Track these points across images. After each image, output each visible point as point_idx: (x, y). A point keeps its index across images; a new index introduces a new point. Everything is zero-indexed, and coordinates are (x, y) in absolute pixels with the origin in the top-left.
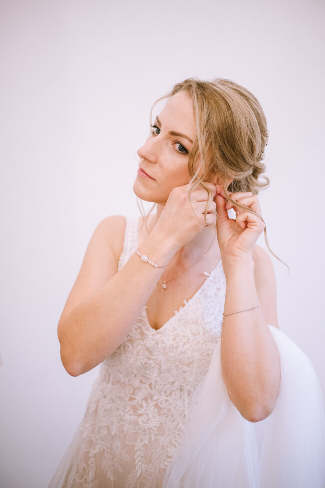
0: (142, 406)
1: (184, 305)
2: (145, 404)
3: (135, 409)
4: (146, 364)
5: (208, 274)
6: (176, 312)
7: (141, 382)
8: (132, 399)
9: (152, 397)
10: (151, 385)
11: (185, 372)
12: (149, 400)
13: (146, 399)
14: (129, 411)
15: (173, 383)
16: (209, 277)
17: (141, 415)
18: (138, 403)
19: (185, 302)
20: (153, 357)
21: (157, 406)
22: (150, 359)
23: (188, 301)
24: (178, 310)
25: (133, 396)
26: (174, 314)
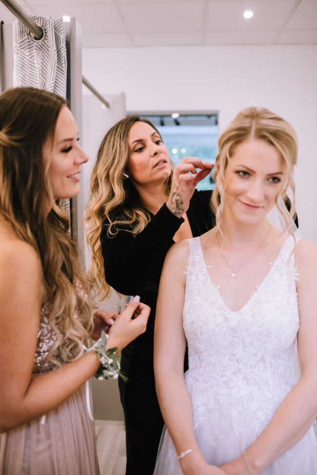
0: (232, 380)
1: (256, 289)
2: (234, 379)
3: (226, 383)
4: (232, 341)
5: (272, 264)
6: (251, 296)
7: (230, 360)
8: (222, 376)
9: (239, 371)
10: (237, 361)
11: (264, 342)
12: (238, 374)
13: (235, 374)
14: (222, 386)
15: (256, 354)
16: (273, 265)
17: (232, 388)
18: (228, 378)
19: (257, 287)
20: (237, 335)
21: (245, 378)
22: (234, 337)
23: (259, 286)
24: (253, 295)
25: (224, 374)
26: (250, 298)
